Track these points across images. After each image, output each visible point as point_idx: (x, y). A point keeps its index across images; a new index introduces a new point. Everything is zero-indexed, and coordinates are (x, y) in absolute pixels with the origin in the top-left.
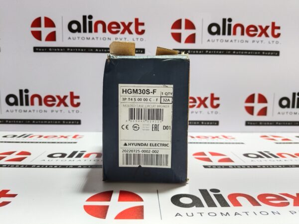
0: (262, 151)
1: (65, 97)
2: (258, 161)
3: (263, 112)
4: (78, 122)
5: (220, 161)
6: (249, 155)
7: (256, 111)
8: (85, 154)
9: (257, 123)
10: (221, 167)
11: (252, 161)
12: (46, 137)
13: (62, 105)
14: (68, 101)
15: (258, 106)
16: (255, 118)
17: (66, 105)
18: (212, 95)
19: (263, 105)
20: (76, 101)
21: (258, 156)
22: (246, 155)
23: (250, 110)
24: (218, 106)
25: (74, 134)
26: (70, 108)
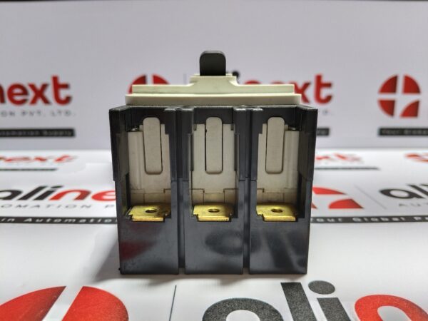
0: (417, 184)
1: (44, 86)
2: (412, 205)
3: (412, 110)
4: (69, 133)
5: (334, 206)
6: (393, 193)
7: (399, 108)
8: (59, 191)
9: (400, 132)
10: (336, 220)
11: (400, 205)
12: (9, 160)
13: (40, 102)
14: (49, 93)
15: (402, 100)
16: (398, 121)
17: (46, 101)
18: (319, 78)
19: (412, 98)
20: (63, 94)
21: (412, 195)
22: (386, 192)
23: (388, 107)
24: (329, 99)
25: (59, 154)
26: (55, 106)
